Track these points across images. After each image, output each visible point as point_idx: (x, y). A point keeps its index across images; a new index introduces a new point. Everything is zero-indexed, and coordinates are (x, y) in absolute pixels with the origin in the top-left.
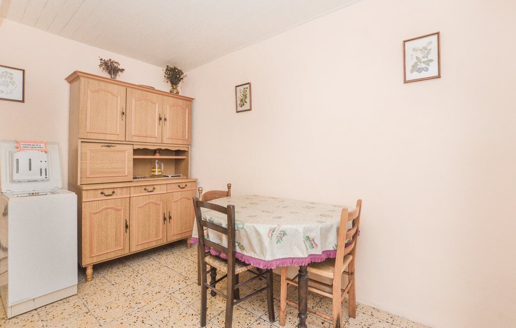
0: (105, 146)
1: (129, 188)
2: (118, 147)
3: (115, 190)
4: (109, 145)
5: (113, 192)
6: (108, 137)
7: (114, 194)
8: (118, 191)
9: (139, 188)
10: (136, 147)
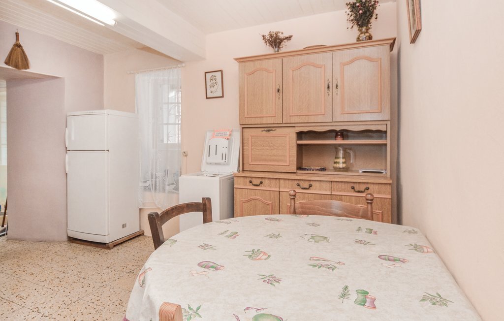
0: (265, 131)
1: (278, 181)
2: (279, 131)
3: (263, 181)
4: (269, 128)
5: (261, 183)
6: (265, 121)
7: (262, 185)
8: (266, 182)
9: (290, 182)
10: (299, 130)
